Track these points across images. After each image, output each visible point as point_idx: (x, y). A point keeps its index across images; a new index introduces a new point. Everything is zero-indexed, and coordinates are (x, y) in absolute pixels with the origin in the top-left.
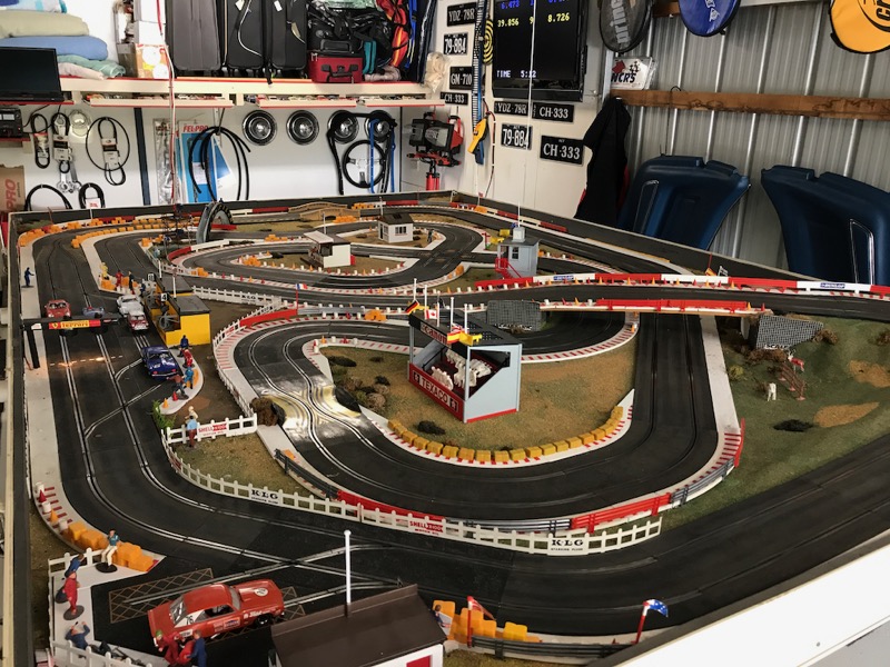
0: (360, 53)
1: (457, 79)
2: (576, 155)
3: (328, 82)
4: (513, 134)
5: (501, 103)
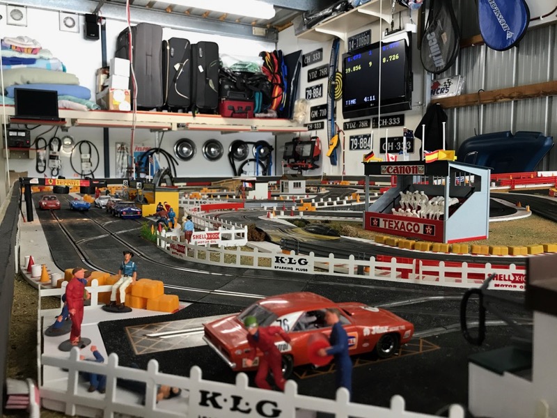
0: (252, 99)
1: (316, 113)
2: (408, 147)
3: (232, 117)
4: (359, 141)
5: (348, 123)
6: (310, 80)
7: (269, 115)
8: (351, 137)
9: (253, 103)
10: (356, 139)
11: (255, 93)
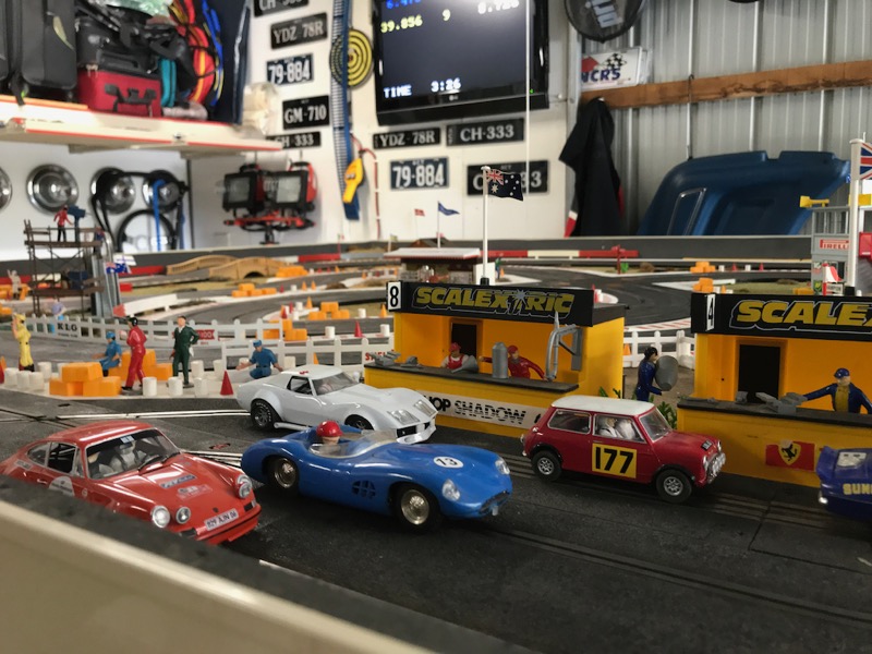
1: (298, 114)
2: (536, 182)
3: (114, 111)
4: (413, 171)
5: (384, 134)
6: (275, 45)
7: (191, 113)
8: (394, 164)
9: (158, 82)
10: (407, 169)
11: (160, 60)
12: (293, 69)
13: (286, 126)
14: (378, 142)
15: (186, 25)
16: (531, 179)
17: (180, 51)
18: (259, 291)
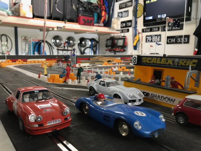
1: (124, 25)
2: (186, 41)
3: (84, 24)
4: (152, 38)
5: (145, 29)
6: (120, 8)
7: (100, 25)
8: (147, 36)
9: (93, 18)
10: (150, 37)
11: (94, 13)
12: (124, 14)
13: (121, 27)
14: (143, 31)
15: (101, 5)
16: (184, 40)
17: (99, 11)
18: (108, 64)
